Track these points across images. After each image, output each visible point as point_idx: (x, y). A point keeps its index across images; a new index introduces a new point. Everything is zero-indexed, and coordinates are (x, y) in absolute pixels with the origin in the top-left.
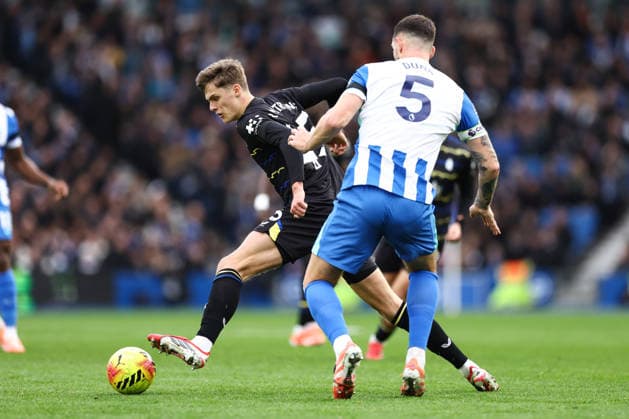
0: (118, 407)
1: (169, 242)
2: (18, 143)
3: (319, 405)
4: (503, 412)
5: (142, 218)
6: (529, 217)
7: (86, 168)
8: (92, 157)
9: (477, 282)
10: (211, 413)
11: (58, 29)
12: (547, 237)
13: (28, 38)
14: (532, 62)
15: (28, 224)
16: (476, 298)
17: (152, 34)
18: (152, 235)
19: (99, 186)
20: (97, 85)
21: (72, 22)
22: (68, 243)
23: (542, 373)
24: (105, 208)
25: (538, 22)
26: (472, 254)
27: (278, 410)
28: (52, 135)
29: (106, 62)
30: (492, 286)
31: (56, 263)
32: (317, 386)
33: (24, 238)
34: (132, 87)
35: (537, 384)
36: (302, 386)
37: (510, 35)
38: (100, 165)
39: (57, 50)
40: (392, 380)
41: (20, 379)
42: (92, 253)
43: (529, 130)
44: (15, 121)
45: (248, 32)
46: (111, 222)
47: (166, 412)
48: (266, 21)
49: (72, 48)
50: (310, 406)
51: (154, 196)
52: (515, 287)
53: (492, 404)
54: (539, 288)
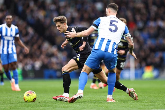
0: (45, 105)
1: (58, 62)
2: (18, 36)
3: (98, 104)
4: (146, 106)
5: (51, 55)
6: (152, 55)
7: (36, 42)
8: (38, 40)
9: (139, 72)
10: (70, 106)
11: (28, 6)
12: (157, 60)
13: (20, 8)
14: (153, 14)
15: (21, 57)
16: (139, 76)
17: (53, 7)
18: (54, 60)
19: (40, 47)
20: (39, 21)
21: (32, 4)
22: (31, 62)
23: (156, 95)
24: (41, 53)
25: (154, 3)
26: (137, 64)
27: (87, 106)
28: (27, 34)
29: (41, 14)
30: (143, 72)
31: (29, 67)
32: (97, 99)
33: (20, 61)
34: (48, 21)
35: (155, 98)
36: (93, 99)
37: (147, 7)
38: (40, 41)
39: (28, 12)
40: (117, 97)
41: (19, 98)
42: (38, 65)
43: (152, 32)
44: (18, 30)
45: (78, 6)
46: (43, 57)
47: (58, 106)
48: (83, 4)
49: (32, 11)
50: (96, 104)
51: (54, 50)
52: (149, 73)
53: (143, 104)
54: (155, 73)
